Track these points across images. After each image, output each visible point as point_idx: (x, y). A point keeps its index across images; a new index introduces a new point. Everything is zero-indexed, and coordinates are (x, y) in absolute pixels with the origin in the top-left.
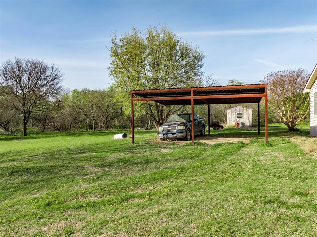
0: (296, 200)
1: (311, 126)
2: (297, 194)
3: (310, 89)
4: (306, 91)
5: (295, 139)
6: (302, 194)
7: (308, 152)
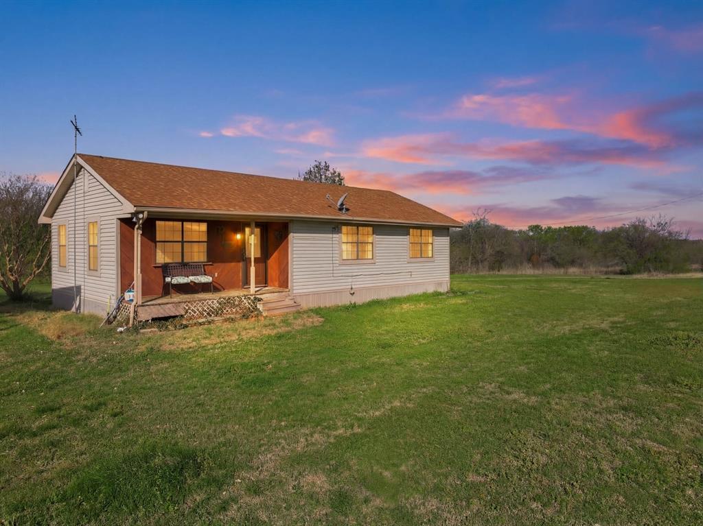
0: (45, 420)
1: (54, 288)
2: (44, 411)
3: (52, 217)
4: (43, 220)
5: (27, 317)
6: (52, 410)
7: (54, 338)
